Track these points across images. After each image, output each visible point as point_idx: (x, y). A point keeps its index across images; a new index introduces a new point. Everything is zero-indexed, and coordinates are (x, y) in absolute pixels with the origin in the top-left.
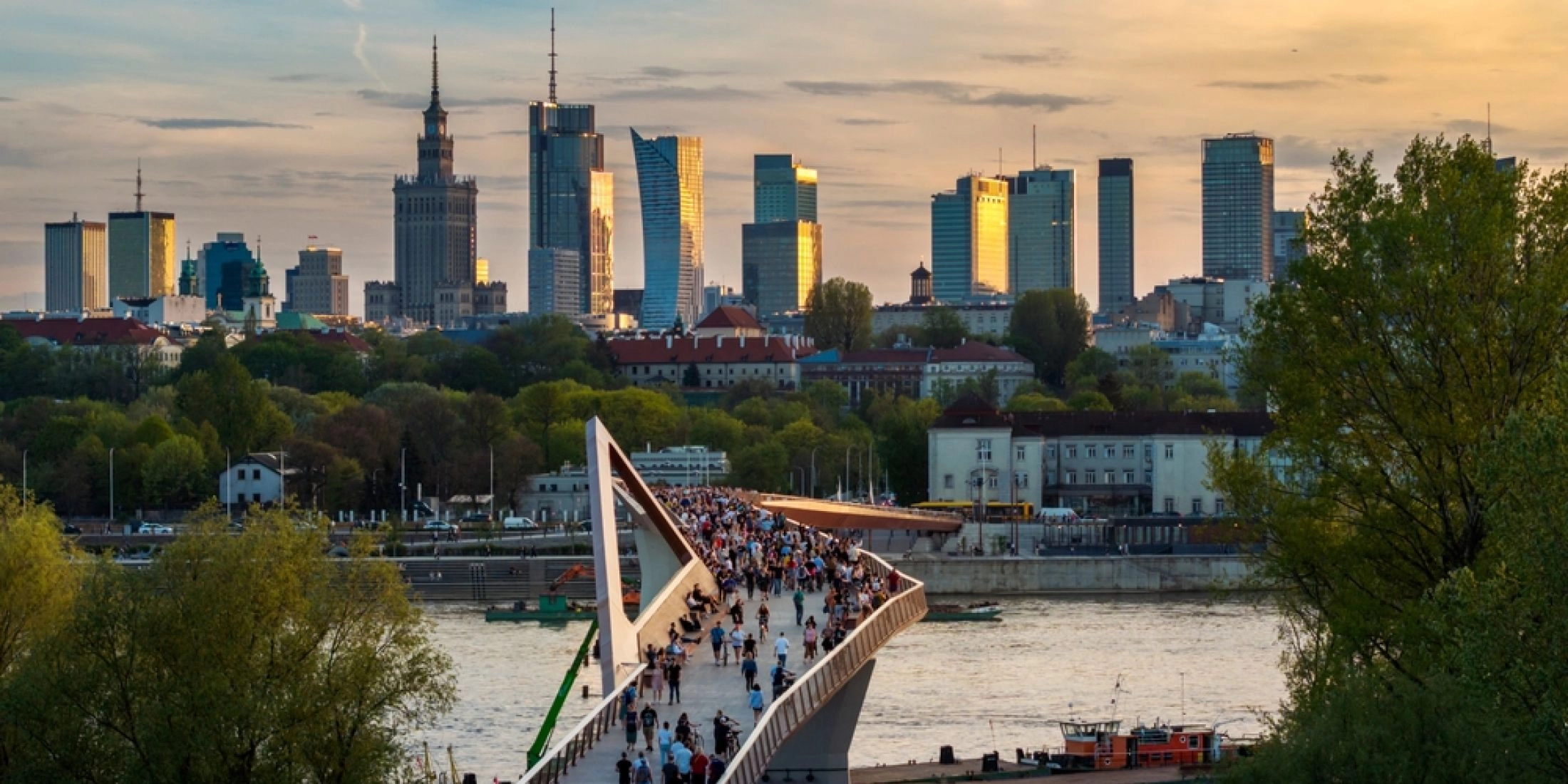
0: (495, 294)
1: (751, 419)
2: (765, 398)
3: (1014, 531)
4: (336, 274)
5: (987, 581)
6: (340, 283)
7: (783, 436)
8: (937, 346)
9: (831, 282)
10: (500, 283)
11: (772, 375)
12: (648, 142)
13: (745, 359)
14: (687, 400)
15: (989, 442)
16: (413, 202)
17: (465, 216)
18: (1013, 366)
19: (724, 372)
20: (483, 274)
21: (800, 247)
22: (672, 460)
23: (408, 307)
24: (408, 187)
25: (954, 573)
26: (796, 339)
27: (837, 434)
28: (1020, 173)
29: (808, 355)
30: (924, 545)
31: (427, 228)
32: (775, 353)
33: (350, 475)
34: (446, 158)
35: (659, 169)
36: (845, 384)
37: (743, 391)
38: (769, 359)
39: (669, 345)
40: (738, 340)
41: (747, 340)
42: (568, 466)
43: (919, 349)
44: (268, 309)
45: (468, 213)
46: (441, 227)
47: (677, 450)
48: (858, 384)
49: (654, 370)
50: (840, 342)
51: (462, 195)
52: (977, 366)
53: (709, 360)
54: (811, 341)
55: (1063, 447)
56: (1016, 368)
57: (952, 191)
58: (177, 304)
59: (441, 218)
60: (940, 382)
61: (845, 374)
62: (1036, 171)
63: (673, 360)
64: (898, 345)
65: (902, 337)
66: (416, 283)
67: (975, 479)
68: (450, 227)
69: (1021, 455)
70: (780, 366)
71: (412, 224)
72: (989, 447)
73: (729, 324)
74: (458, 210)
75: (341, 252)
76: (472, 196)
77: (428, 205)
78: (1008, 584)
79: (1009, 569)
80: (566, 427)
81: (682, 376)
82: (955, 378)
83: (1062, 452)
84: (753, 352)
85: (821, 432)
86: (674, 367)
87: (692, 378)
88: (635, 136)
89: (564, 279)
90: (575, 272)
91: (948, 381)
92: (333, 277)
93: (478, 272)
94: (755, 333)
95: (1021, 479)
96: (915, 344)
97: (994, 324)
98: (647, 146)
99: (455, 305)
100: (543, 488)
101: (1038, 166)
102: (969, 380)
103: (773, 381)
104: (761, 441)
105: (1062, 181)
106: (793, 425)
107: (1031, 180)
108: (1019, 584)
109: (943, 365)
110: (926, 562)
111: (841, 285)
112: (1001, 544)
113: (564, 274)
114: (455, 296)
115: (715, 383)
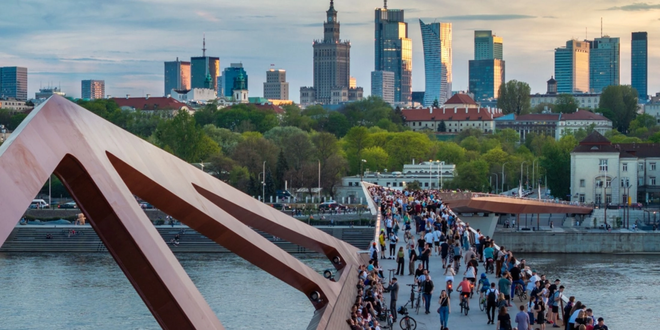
0: (358, 93)
1: (469, 147)
2: (477, 137)
3: (626, 214)
4: (283, 82)
5: (610, 246)
6: (285, 86)
7: (486, 156)
8: (564, 112)
9: (511, 82)
10: (360, 87)
11: (481, 126)
12: (427, 25)
13: (468, 119)
14: (438, 138)
15: (606, 161)
16: (321, 51)
17: (345, 58)
18: (602, 122)
19: (457, 125)
20: (353, 84)
21: (495, 71)
22: (426, 169)
23: (319, 98)
24: (320, 45)
25: (590, 240)
26: (493, 109)
27: (515, 155)
28: (595, 39)
29: (499, 117)
30: (571, 222)
31: (328, 63)
32: (482, 116)
33: (242, 176)
34: (337, 32)
35: (432, 37)
36: (518, 131)
37: (467, 133)
38: (480, 119)
39: (431, 112)
40: (465, 109)
41: (469, 109)
42: (368, 172)
43: (555, 114)
44: (245, 95)
45: (346, 56)
46: (334, 63)
47: (430, 164)
48: (524, 131)
49: (423, 124)
50: (515, 111)
51: (343, 48)
52: (584, 122)
53: (450, 119)
54: (500, 111)
55: (648, 164)
56: (604, 124)
57: (564, 47)
58: (200, 92)
59: (334, 59)
60: (565, 130)
61: (518, 126)
62: (602, 38)
63: (433, 119)
64: (544, 112)
65: (546, 108)
66: (323, 87)
67: (599, 182)
68: (338, 62)
69: (625, 168)
70: (485, 122)
71: (321, 61)
72: (606, 163)
73: (460, 102)
74: (341, 55)
75: (285, 72)
76: (348, 49)
77: (328, 53)
78: (623, 247)
79: (624, 238)
80: (371, 151)
81: (437, 127)
82: (573, 128)
83: (647, 167)
84: (472, 116)
85: (507, 154)
86: (433, 123)
87: (442, 128)
88: (421, 22)
89: (387, 85)
90: (392, 82)
91: (569, 130)
92: (282, 83)
93: (350, 83)
94: (473, 107)
95: (625, 183)
96: (553, 111)
97: (589, 103)
98: (427, 27)
99: (340, 98)
100: (351, 184)
101: (603, 36)
102: (580, 129)
103: (482, 130)
104: (474, 159)
105: (614, 43)
106: (491, 150)
107: (600, 42)
108: (630, 248)
109: (567, 122)
110: (573, 233)
111: (515, 83)
112: (617, 222)
113: (387, 83)
114: (340, 93)
115: (453, 131)
